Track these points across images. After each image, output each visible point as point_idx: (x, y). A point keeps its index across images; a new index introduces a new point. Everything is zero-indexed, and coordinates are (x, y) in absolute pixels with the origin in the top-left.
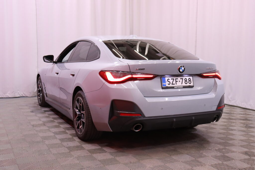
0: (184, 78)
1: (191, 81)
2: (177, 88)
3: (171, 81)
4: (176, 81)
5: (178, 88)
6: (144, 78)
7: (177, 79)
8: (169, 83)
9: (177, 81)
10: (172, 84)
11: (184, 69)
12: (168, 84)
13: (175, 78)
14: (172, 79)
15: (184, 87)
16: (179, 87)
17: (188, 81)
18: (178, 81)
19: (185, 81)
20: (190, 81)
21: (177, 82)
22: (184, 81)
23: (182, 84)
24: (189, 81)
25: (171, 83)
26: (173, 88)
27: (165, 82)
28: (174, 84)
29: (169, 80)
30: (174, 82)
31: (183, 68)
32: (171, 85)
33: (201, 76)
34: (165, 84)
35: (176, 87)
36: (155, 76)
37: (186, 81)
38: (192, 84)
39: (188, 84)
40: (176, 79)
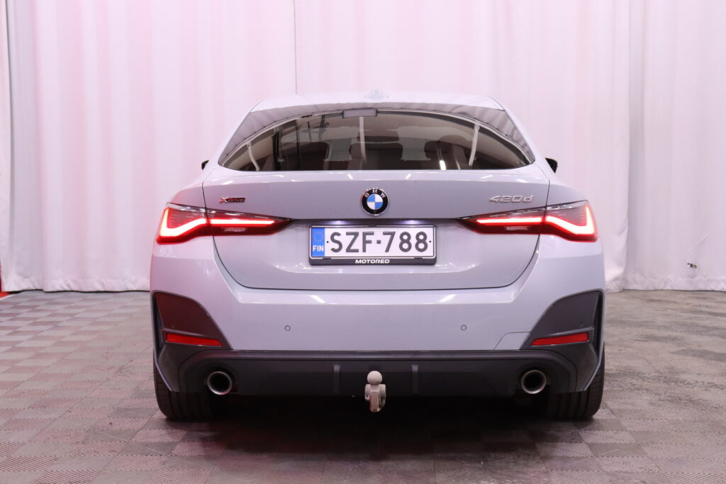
0: (398, 231)
1: (427, 241)
2: (366, 264)
3: (345, 240)
4: (365, 242)
5: (370, 264)
6: (243, 230)
7: (372, 234)
8: (336, 246)
9: (370, 242)
10: (348, 250)
11: (385, 200)
12: (333, 250)
13: (361, 231)
14: (348, 234)
15: (395, 262)
16: (375, 262)
17: (413, 241)
18: (374, 242)
19: (403, 241)
20: (424, 241)
21: (367, 245)
22: (397, 241)
23: (387, 250)
24: (419, 241)
25: (345, 247)
26: (350, 262)
27: (322, 243)
28: (357, 251)
29: (336, 238)
30: (358, 244)
31: (379, 199)
32: (343, 254)
33: (470, 224)
34: (320, 248)
35: (360, 261)
36: (281, 224)
37: (408, 241)
38: (429, 253)
39: (413, 253)
40: (365, 234)
